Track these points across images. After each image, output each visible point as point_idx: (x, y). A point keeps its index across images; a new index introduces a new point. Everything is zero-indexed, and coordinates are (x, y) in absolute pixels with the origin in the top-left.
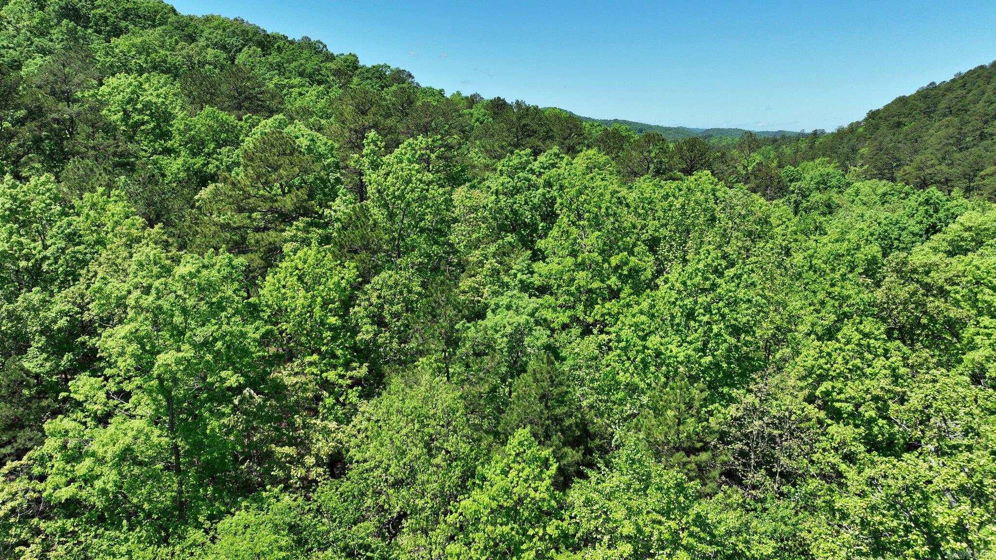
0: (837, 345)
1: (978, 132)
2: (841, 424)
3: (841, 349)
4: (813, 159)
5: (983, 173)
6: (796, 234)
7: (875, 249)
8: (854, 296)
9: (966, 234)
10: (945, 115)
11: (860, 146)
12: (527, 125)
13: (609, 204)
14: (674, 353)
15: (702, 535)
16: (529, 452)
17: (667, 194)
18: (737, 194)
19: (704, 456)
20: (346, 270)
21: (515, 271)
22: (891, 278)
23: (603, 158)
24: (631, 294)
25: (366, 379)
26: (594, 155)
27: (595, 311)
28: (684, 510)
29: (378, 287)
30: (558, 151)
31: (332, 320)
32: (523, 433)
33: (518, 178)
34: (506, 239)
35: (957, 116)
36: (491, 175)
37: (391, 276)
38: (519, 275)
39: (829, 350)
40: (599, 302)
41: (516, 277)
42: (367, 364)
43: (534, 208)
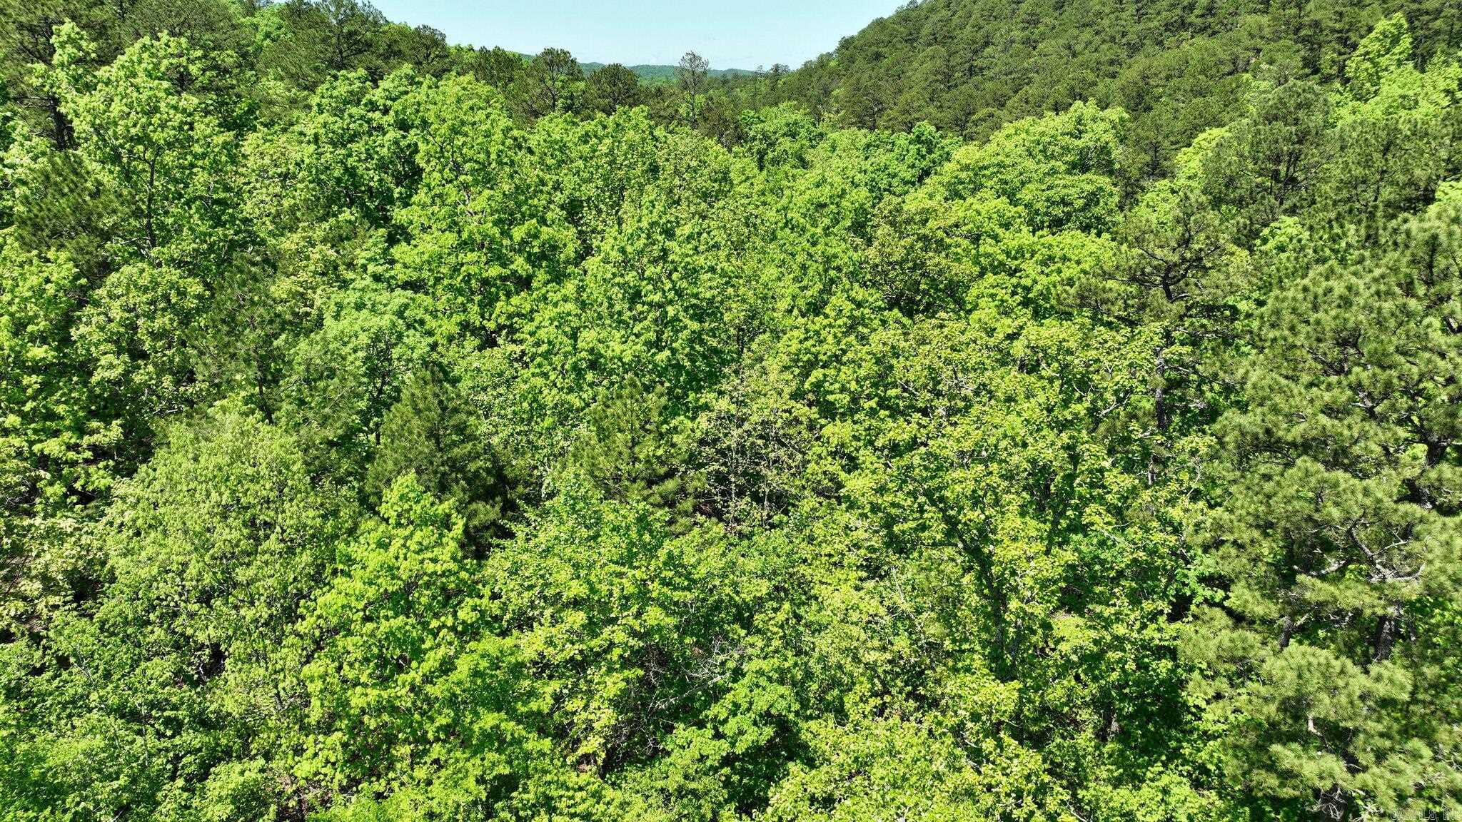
0: (826, 322)
1: (967, 65)
2: (838, 422)
3: (830, 326)
4: (776, 104)
5: (974, 117)
6: (763, 194)
7: (862, 194)
8: (841, 255)
9: (963, 175)
10: (930, 45)
11: (833, 86)
12: (356, 33)
13: (501, 147)
14: (618, 352)
15: (677, 580)
16: (418, 508)
17: (587, 134)
18: (684, 140)
19: (671, 485)
20: (52, 266)
21: (363, 261)
22: (883, 230)
23: (484, 89)
24: (549, 282)
25: (120, 447)
26: (469, 83)
27: (497, 311)
28: (651, 551)
29: (120, 291)
30: (411, 73)
31: (38, 352)
32: (407, 480)
33: (351, 116)
34: (341, 217)
35: (944, 45)
36: (303, 115)
37: (143, 271)
38: (371, 268)
39: (817, 328)
40: (503, 298)
41: (365, 271)
42: (119, 422)
43: (382, 166)
